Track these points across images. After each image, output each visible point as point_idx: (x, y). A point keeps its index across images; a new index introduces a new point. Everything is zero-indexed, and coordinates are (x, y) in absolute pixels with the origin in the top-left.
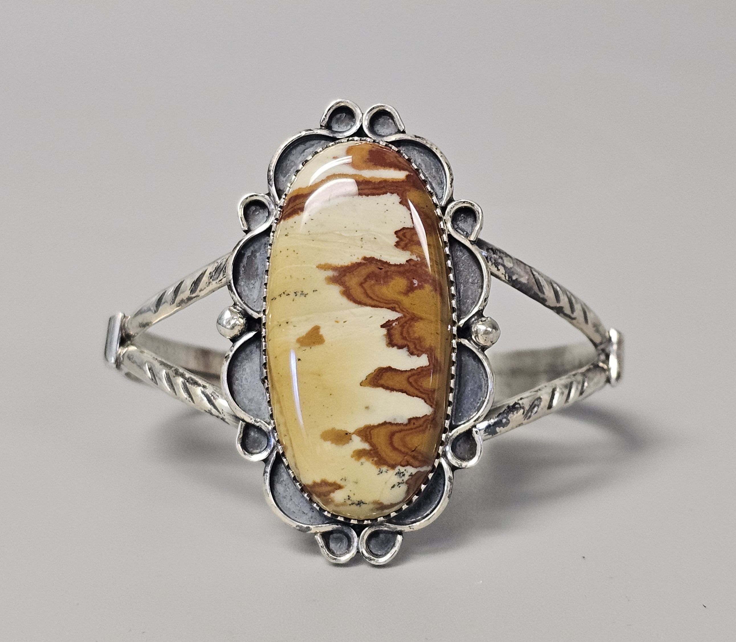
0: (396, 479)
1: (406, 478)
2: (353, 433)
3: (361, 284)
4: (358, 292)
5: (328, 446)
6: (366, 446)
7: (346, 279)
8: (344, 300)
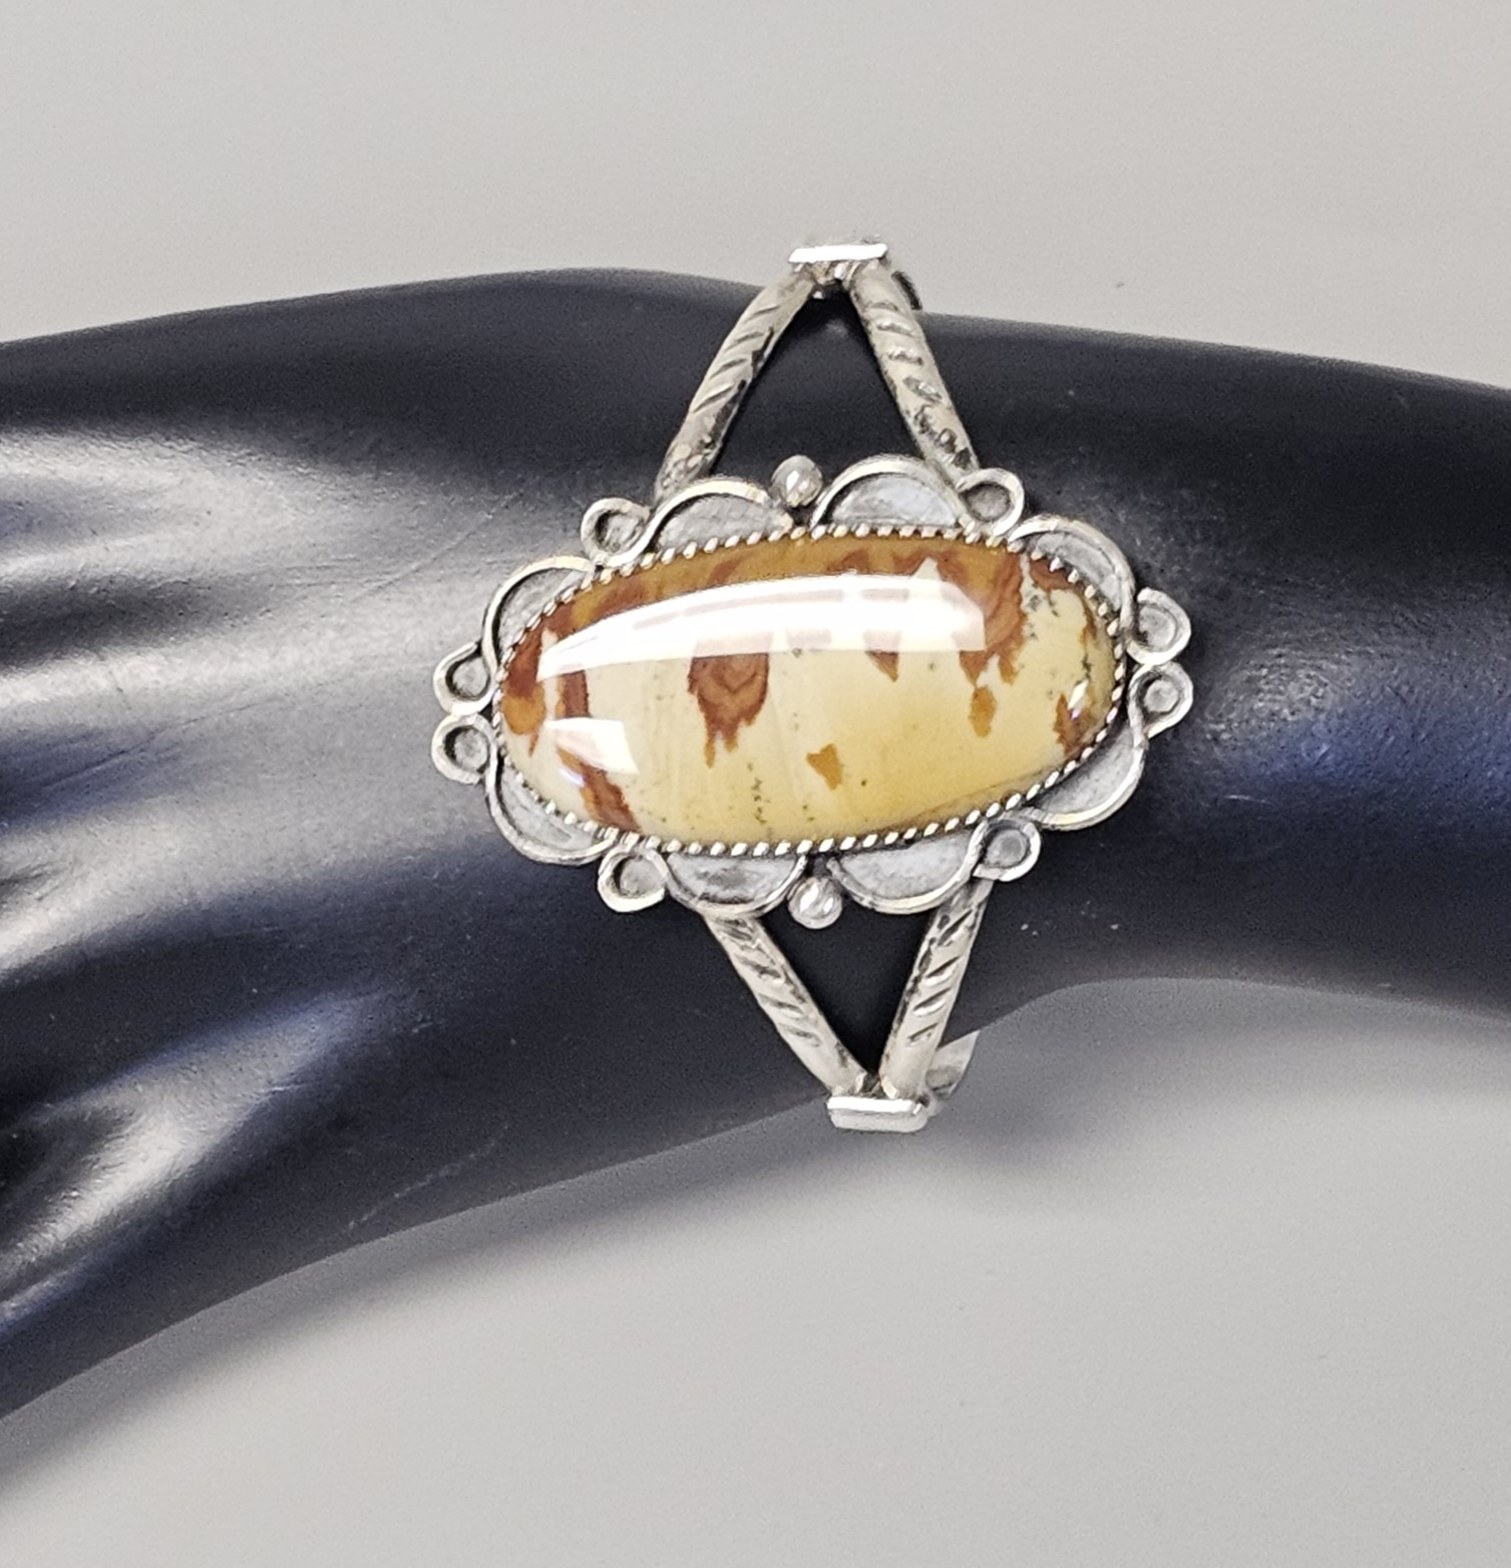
0: (1044, 608)
1: (1040, 593)
2: (974, 683)
3: (734, 692)
4: (748, 696)
5: (997, 723)
6: (994, 661)
7: (726, 716)
8: (762, 717)
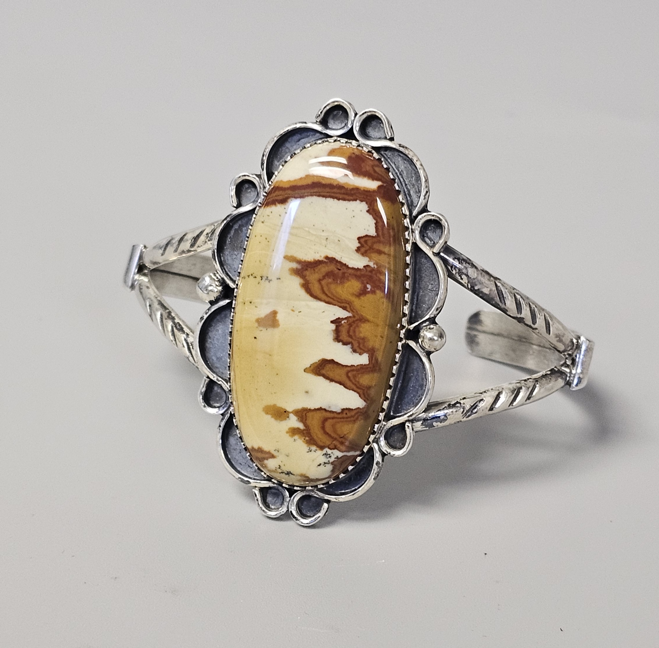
1: (332, 459)
2: (292, 412)
3: (320, 281)
4: (316, 288)
5: (268, 418)
6: (301, 426)
7: (307, 273)
8: (302, 292)
